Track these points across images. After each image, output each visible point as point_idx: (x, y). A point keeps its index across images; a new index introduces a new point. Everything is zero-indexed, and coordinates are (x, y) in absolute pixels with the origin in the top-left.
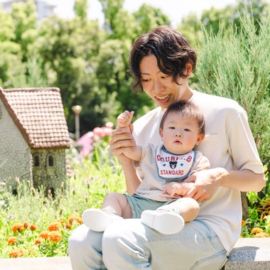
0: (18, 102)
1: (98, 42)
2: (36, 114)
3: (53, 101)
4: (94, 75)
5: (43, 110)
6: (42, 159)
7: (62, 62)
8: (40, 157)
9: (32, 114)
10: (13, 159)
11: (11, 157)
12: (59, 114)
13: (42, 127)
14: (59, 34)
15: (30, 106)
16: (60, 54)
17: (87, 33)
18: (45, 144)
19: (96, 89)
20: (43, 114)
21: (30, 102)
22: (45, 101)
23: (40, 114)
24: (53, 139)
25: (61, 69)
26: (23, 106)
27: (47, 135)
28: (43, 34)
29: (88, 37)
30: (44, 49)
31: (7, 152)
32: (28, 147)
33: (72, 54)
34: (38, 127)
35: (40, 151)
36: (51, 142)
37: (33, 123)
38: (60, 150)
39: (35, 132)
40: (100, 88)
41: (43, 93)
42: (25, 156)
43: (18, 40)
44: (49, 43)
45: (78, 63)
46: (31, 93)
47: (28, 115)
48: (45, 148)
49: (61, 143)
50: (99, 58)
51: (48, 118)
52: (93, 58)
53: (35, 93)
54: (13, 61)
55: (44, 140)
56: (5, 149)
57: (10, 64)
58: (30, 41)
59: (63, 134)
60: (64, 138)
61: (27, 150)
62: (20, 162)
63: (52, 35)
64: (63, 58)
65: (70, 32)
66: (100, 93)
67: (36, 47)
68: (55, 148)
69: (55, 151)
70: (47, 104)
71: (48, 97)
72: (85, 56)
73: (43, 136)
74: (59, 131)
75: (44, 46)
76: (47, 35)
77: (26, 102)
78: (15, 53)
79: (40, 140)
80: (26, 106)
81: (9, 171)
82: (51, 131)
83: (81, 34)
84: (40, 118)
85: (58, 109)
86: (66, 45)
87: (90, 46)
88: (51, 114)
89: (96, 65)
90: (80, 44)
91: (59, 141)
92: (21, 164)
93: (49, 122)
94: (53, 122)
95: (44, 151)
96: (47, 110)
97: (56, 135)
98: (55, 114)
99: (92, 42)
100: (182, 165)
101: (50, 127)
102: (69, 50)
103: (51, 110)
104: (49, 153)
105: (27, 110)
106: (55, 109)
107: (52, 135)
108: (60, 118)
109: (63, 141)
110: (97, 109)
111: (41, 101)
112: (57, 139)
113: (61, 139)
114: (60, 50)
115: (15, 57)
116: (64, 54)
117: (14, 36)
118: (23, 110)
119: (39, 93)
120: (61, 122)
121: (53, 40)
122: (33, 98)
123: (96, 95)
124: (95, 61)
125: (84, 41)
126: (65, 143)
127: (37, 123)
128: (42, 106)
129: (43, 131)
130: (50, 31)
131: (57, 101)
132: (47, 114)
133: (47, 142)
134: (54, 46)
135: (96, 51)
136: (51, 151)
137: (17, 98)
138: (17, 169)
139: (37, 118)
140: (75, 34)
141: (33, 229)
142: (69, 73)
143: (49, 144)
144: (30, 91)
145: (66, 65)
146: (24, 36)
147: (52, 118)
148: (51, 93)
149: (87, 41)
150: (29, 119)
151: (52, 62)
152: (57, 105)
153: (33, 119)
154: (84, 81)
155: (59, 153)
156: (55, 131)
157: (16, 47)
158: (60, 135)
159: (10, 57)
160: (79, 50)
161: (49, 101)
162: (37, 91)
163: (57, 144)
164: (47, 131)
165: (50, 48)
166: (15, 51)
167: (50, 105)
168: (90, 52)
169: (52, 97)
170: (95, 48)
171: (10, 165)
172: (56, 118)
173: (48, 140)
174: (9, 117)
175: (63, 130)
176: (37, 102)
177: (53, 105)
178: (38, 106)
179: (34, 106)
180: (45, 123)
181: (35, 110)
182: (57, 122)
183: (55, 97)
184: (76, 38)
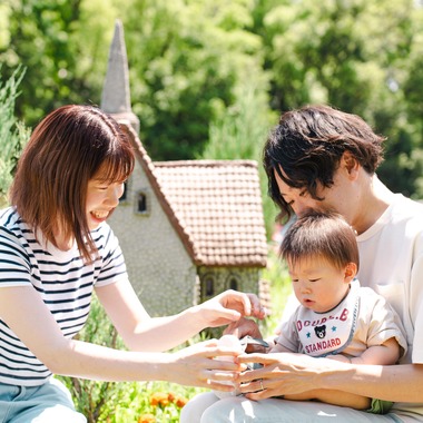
0: (186, 185)
1: (410, 31)
2: (213, 207)
3: (244, 184)
4: (400, 95)
5: (225, 199)
6: (219, 285)
7: (339, 69)
8: (215, 281)
9: (207, 207)
10: (166, 283)
11: (163, 280)
12: (253, 207)
13: (222, 229)
14: (335, 17)
15: (205, 192)
16: (335, 54)
17: (389, 13)
18: (225, 260)
19: (402, 122)
20: (226, 207)
21: (205, 185)
22: (231, 184)
23: (220, 207)
24: (238, 251)
25: (336, 83)
26: (192, 192)
27: (230, 244)
28: (304, 16)
29: (389, 22)
30: (304, 45)
31: (157, 271)
32: (191, 264)
33: (358, 54)
34: (215, 229)
35: (216, 270)
36: (235, 256)
37: (208, 222)
38: (250, 270)
39: (210, 237)
40: (410, 121)
41: (230, 169)
42: (186, 280)
43: (257, 27)
44: (314, 34)
45: (368, 72)
46: (209, 169)
47: (201, 207)
48: (224, 265)
49: (252, 258)
50: (409, 62)
51: (234, 214)
52: (399, 62)
53: (216, 170)
54: (246, 67)
55: (224, 251)
56: (155, 266)
57: (241, 74)
58: (279, 29)
59: (257, 243)
60: (259, 250)
61: (190, 270)
62: (177, 289)
63: (321, 19)
64: (340, 62)
65: (356, 12)
66: (410, 129)
67: (289, 42)
68: (242, 266)
69: (241, 271)
70: (234, 189)
71: (237, 177)
72: (384, 57)
73: (223, 244)
74: (250, 236)
75: (304, 40)
76: (312, 19)
77: (199, 185)
78: (250, 53)
79: (217, 251)
80: (199, 192)
81: (158, 303)
82: (236, 236)
83: (376, 15)
84: (220, 214)
85: (252, 199)
86: (346, 37)
87: (394, 38)
88: (239, 207)
89: (403, 76)
90: (375, 35)
91: (248, 255)
92: (179, 293)
93: (235, 222)
94: (242, 222)
95: (223, 270)
96: (232, 199)
97: (244, 244)
98: (247, 207)
99: (398, 30)
100: (334, 329)
101: (235, 229)
102: (351, 47)
103: (239, 199)
104: (232, 274)
105: (199, 200)
106: (246, 199)
107: (237, 244)
108: (254, 214)
109: (255, 254)
110: (403, 160)
111: (224, 185)
112: (245, 251)
113: (252, 251)
114: (335, 46)
115: (250, 61)
116: (342, 55)
117: (248, 21)
118: (193, 199)
119: (222, 170)
120: (255, 222)
121: (322, 28)
122: (211, 178)
123: (402, 133)
124: (401, 68)
125: (381, 29)
126: (258, 258)
127: (214, 222)
128: (225, 192)
129: (222, 237)
130: (316, 11)
131: (251, 185)
132: (233, 207)
133: (227, 255)
134: (323, 39)
135: (404, 49)
136: (236, 270)
137: (185, 178)
138: (172, 300)
139: (214, 214)
140: (364, 16)
141: (180, 404)
142: (351, 90)
143: (232, 260)
144: (208, 166)
145: (346, 76)
146: (269, 20)
147: (240, 214)
148: (243, 169)
149: (389, 29)
150: (201, 215)
151: (319, 68)
152: (251, 191)
153: (208, 214)
154: (379, 107)
155: (248, 275)
156: (243, 236)
157: (253, 41)
158: (251, 244)
159: (241, 60)
160: (371, 46)
161: (238, 184)
162: (218, 166)
163: (246, 259)
164: (229, 237)
165: (316, 43)
166: (250, 49)
167: (238, 192)
168: (393, 50)
169: (243, 177)
170: (403, 42)
171: (161, 294)
172: (248, 214)
173: (230, 251)
174: (163, 213)
175: (256, 236)
176: (217, 185)
177: (245, 191)
178: (218, 192)
179: (211, 192)
180: (227, 222)
181: (212, 199)
182: (249, 222)
183: (249, 177)
184: (366, 23)
